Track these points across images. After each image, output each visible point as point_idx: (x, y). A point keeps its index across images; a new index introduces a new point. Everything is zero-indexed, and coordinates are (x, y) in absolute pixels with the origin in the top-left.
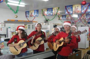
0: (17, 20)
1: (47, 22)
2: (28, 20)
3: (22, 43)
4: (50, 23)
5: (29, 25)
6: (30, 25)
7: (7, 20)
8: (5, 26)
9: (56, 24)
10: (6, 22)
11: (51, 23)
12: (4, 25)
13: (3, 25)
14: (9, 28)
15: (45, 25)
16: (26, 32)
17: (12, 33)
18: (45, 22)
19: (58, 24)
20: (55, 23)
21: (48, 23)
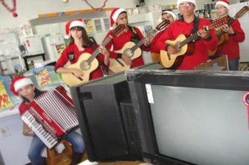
0: (63, 13)
1: (142, 6)
2: (91, 9)
3: (87, 61)
4: (150, 7)
5: (95, 21)
6: (99, 20)
7: (37, 17)
8: (35, 33)
9: (169, 6)
10: (34, 23)
11: (154, 6)
12: (31, 30)
13: (30, 32)
14: (47, 35)
15: (139, 13)
16: (92, 38)
17: (58, 49)
18: (137, 6)
19: (174, 6)
20: (166, 4)
21: (145, 6)
